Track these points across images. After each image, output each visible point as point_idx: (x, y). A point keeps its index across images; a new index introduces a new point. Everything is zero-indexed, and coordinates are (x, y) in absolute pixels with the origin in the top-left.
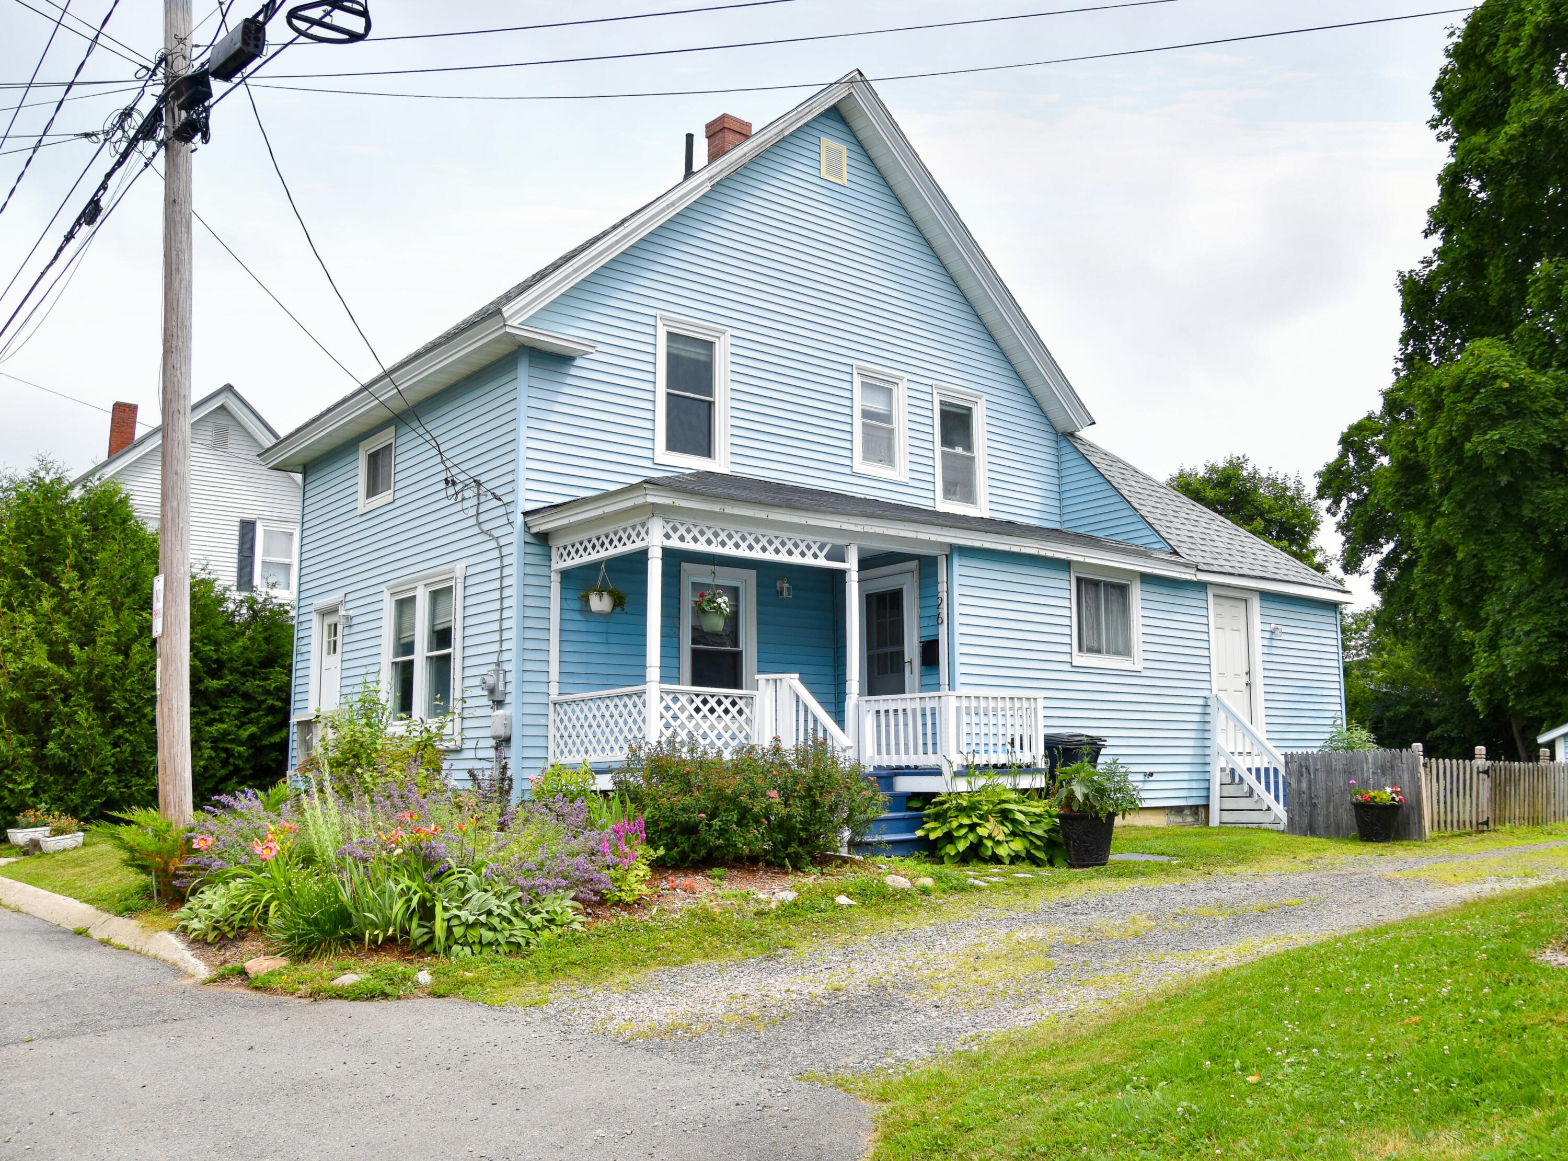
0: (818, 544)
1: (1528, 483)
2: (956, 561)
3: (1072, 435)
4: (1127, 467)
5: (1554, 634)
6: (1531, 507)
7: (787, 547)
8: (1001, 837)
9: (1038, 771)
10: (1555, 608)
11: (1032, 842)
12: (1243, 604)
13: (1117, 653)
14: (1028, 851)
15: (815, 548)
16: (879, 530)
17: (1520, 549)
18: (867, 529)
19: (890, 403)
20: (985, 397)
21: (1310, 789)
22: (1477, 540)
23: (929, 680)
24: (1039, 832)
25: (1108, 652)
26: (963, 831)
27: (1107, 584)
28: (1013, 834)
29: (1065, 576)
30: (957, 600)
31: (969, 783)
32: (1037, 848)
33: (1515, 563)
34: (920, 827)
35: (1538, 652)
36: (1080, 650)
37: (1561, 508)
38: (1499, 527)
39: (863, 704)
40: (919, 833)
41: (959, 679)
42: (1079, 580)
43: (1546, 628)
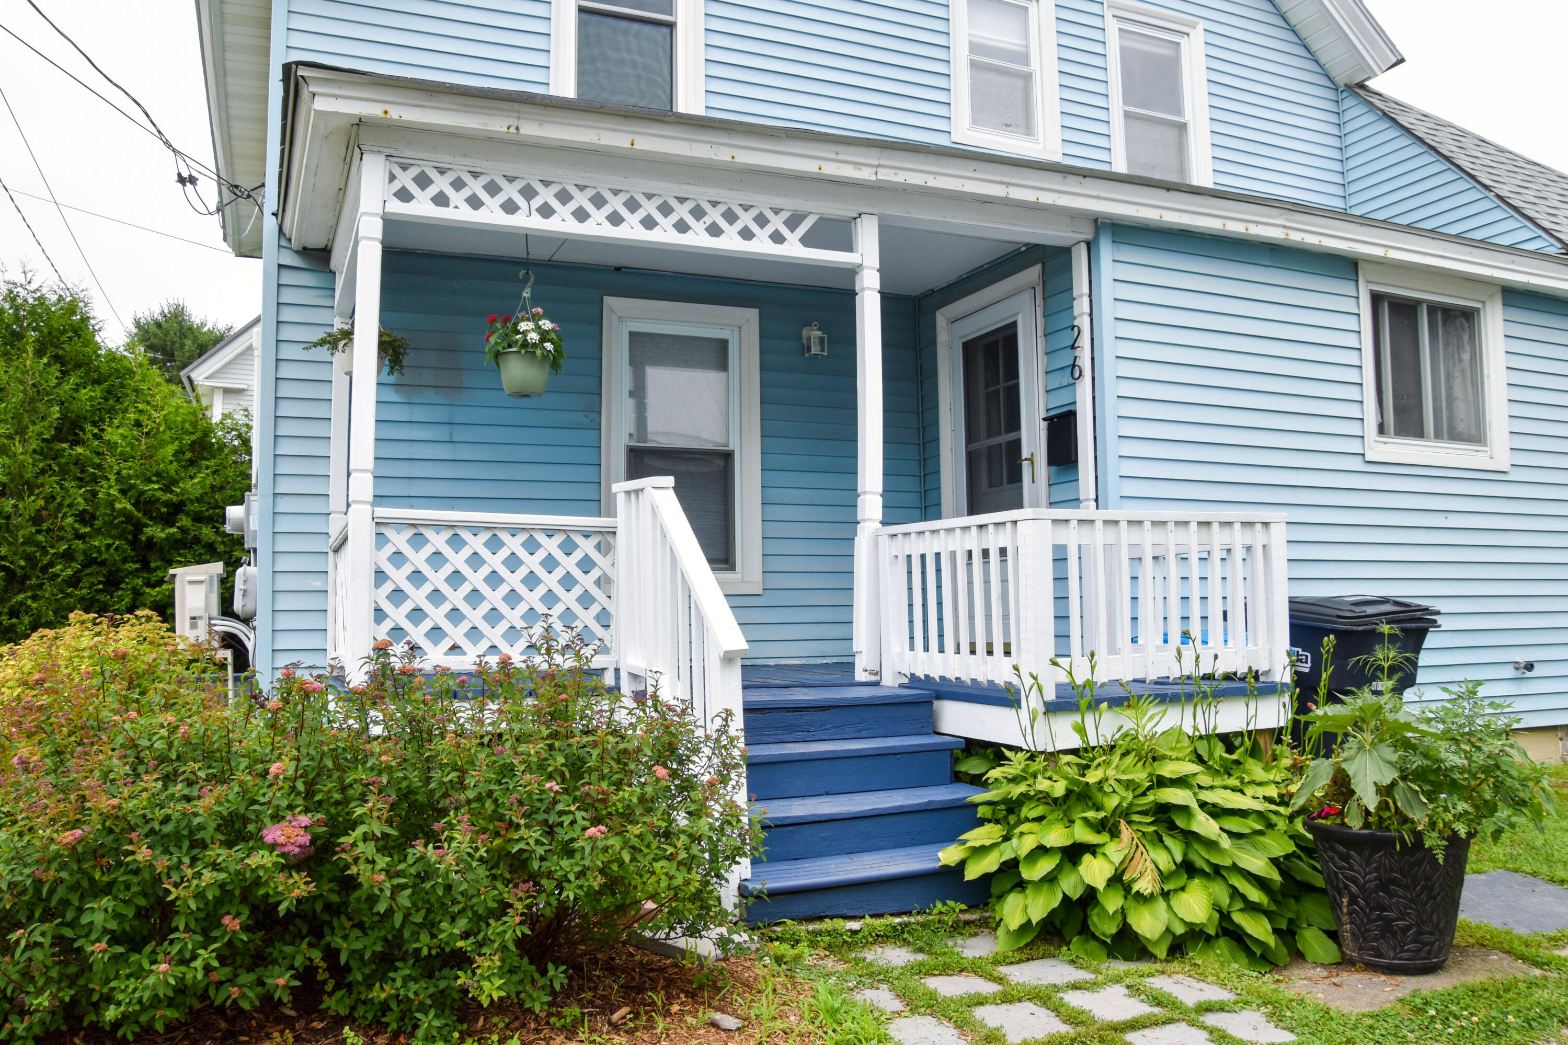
0: (785, 215)
2: (1107, 251)
3: (1361, 86)
4: (1464, 133)
7: (708, 220)
8: (1145, 885)
9: (1271, 690)
11: (1235, 893)
13: (1455, 436)
14: (1225, 916)
15: (777, 223)
16: (916, 179)
18: (886, 175)
19: (1026, 36)
20: (1202, 25)
23: (1061, 493)
24: (1257, 863)
25: (1438, 436)
26: (1045, 866)
27: (1433, 308)
28: (1188, 869)
29: (1347, 287)
30: (1107, 328)
31: (1081, 730)
32: (1251, 907)
34: (951, 837)
36: (1382, 429)
39: (884, 541)
40: (949, 855)
41: (1113, 487)
42: (1377, 299)
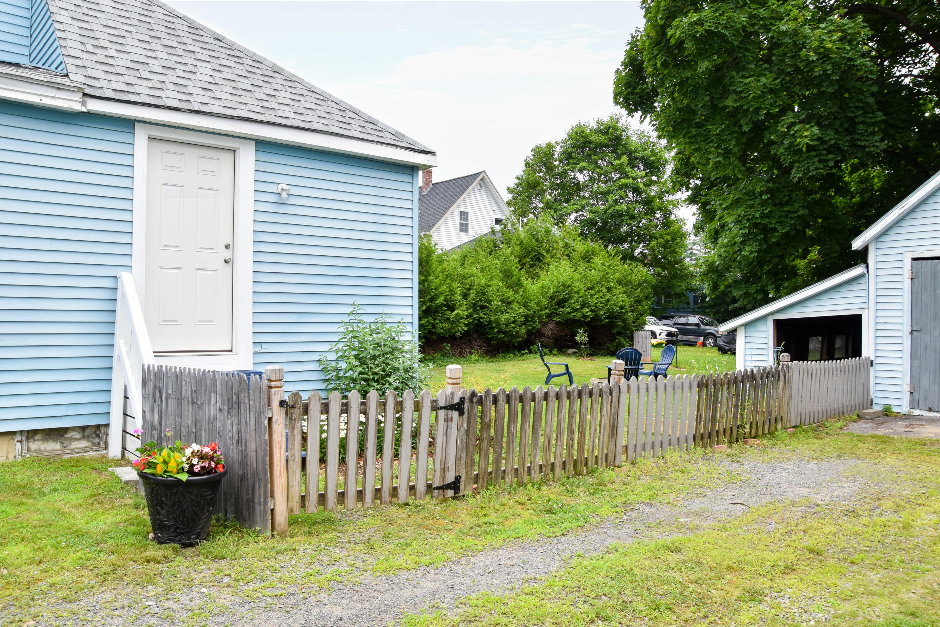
1: (734, 73)
5: (756, 225)
6: (735, 97)
10: (758, 200)
12: (230, 156)
17: (725, 141)
21: (160, 423)
22: (687, 133)
33: (719, 155)
35: (742, 242)
37: (760, 97)
38: (706, 120)
43: (748, 220)
